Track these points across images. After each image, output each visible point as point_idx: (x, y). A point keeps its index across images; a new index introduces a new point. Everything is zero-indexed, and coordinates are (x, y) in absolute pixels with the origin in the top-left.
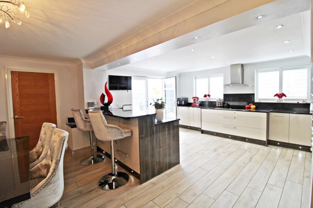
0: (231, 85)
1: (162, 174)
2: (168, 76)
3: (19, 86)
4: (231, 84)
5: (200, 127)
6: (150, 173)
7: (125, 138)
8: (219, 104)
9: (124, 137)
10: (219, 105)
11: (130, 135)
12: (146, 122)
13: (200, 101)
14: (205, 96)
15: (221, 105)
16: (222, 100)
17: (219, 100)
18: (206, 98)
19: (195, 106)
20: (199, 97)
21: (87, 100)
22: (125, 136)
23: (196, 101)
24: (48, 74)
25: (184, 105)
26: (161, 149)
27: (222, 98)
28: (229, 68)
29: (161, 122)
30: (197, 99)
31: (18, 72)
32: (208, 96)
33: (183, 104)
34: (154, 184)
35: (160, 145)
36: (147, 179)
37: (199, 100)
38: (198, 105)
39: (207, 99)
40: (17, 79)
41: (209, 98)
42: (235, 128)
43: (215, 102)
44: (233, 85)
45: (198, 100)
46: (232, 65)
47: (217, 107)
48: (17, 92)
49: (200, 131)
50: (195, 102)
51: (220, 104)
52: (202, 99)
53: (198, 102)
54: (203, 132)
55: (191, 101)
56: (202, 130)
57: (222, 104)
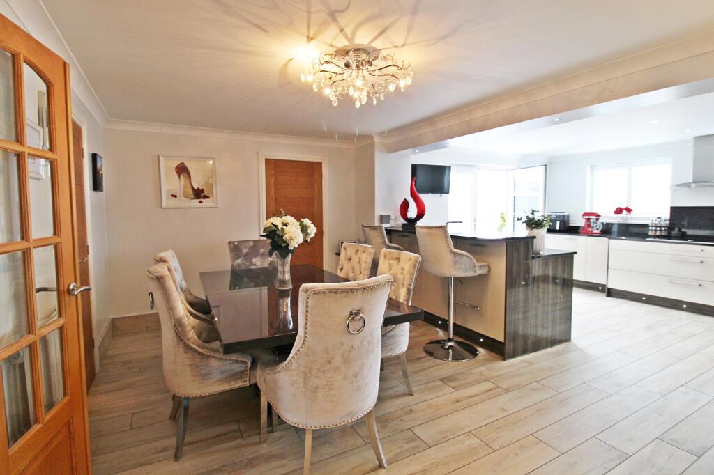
0: (694, 185)
1: (539, 353)
2: (525, 163)
3: (275, 184)
4: (694, 182)
5: (605, 283)
6: (520, 344)
7: (479, 276)
8: (656, 230)
9: (477, 274)
10: (658, 233)
11: (487, 273)
12: (518, 250)
13: (603, 223)
14: (619, 211)
15: (663, 234)
16: (665, 221)
17: (659, 220)
18: (620, 215)
19: (591, 234)
20: (600, 214)
21: (379, 211)
22: (479, 272)
23: (592, 221)
24: (313, 162)
25: (561, 231)
26: (540, 305)
27: (666, 215)
28: (691, 144)
29: (539, 253)
30: (594, 217)
31: (275, 160)
32: (625, 212)
33: (558, 228)
34: (531, 363)
35: (538, 296)
36: (514, 355)
37: (601, 221)
38: (598, 231)
39: (624, 218)
40: (273, 172)
41: (629, 216)
42: (700, 285)
43: (647, 226)
44: (698, 184)
45: (598, 220)
46: (698, 138)
47: (651, 236)
48: (273, 193)
49: (603, 291)
50: (589, 226)
51: (661, 230)
52: (608, 216)
53: (598, 224)
54: (610, 293)
55: (578, 221)
56: (609, 289)
57: (665, 230)
